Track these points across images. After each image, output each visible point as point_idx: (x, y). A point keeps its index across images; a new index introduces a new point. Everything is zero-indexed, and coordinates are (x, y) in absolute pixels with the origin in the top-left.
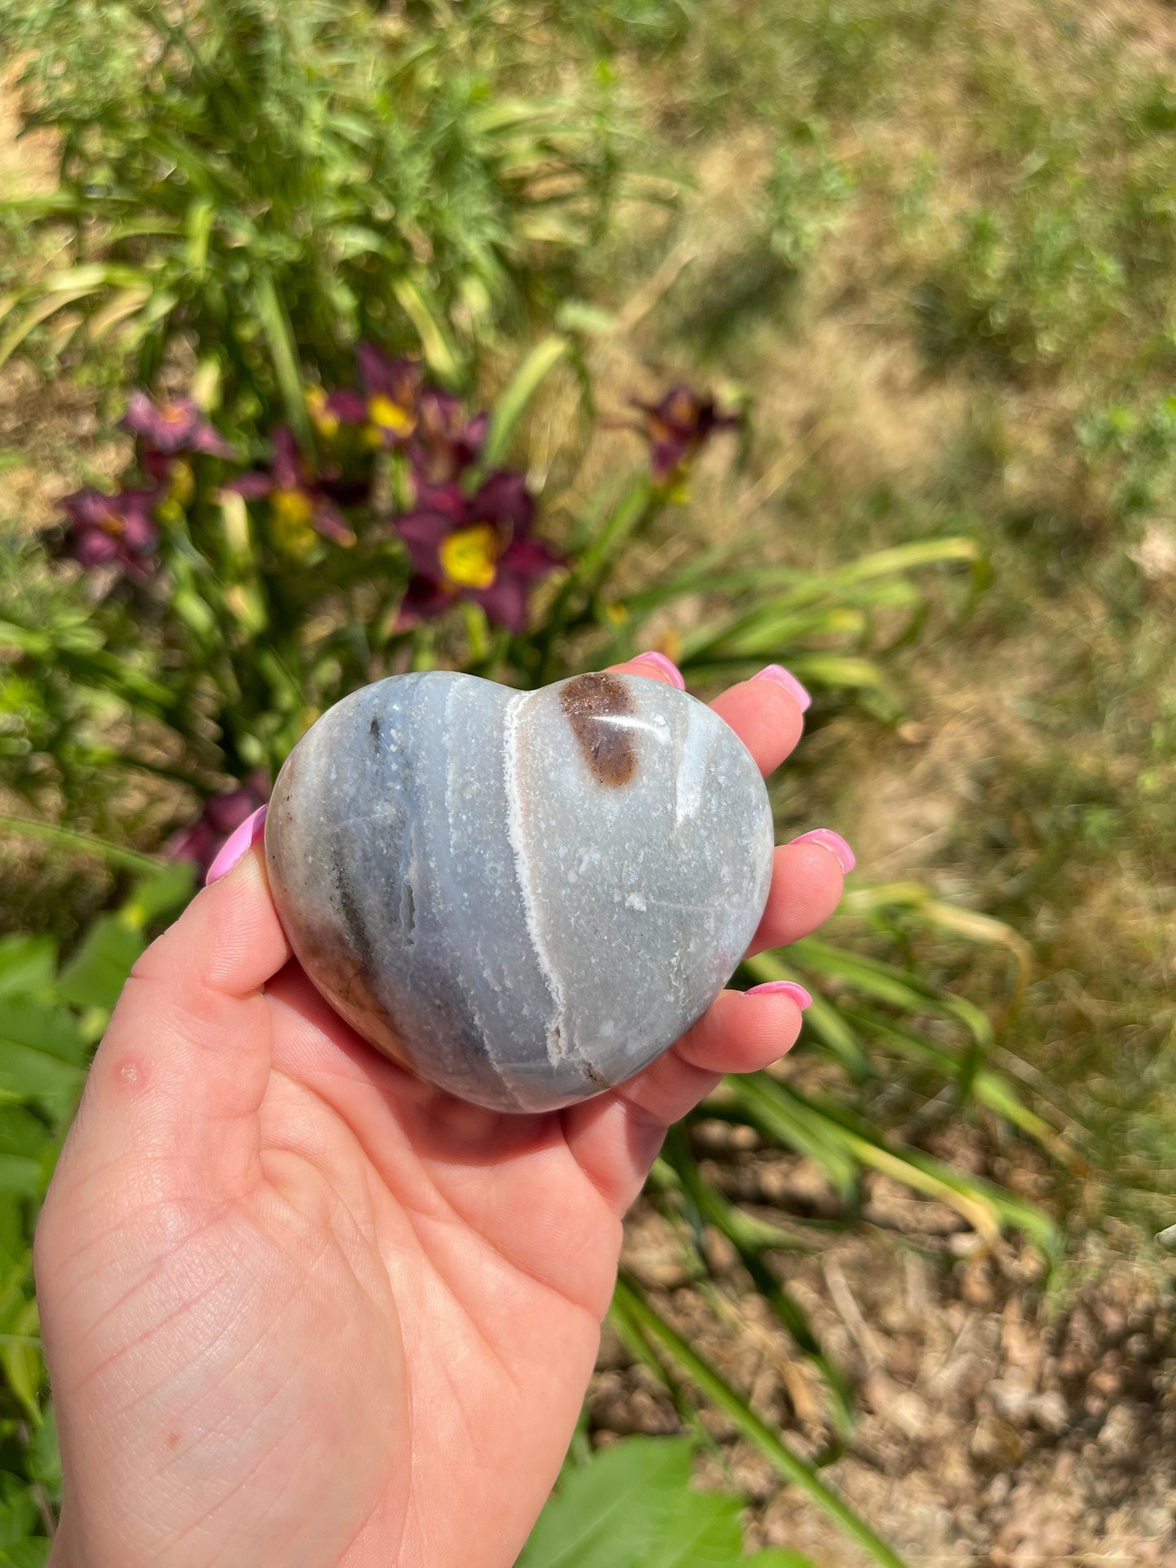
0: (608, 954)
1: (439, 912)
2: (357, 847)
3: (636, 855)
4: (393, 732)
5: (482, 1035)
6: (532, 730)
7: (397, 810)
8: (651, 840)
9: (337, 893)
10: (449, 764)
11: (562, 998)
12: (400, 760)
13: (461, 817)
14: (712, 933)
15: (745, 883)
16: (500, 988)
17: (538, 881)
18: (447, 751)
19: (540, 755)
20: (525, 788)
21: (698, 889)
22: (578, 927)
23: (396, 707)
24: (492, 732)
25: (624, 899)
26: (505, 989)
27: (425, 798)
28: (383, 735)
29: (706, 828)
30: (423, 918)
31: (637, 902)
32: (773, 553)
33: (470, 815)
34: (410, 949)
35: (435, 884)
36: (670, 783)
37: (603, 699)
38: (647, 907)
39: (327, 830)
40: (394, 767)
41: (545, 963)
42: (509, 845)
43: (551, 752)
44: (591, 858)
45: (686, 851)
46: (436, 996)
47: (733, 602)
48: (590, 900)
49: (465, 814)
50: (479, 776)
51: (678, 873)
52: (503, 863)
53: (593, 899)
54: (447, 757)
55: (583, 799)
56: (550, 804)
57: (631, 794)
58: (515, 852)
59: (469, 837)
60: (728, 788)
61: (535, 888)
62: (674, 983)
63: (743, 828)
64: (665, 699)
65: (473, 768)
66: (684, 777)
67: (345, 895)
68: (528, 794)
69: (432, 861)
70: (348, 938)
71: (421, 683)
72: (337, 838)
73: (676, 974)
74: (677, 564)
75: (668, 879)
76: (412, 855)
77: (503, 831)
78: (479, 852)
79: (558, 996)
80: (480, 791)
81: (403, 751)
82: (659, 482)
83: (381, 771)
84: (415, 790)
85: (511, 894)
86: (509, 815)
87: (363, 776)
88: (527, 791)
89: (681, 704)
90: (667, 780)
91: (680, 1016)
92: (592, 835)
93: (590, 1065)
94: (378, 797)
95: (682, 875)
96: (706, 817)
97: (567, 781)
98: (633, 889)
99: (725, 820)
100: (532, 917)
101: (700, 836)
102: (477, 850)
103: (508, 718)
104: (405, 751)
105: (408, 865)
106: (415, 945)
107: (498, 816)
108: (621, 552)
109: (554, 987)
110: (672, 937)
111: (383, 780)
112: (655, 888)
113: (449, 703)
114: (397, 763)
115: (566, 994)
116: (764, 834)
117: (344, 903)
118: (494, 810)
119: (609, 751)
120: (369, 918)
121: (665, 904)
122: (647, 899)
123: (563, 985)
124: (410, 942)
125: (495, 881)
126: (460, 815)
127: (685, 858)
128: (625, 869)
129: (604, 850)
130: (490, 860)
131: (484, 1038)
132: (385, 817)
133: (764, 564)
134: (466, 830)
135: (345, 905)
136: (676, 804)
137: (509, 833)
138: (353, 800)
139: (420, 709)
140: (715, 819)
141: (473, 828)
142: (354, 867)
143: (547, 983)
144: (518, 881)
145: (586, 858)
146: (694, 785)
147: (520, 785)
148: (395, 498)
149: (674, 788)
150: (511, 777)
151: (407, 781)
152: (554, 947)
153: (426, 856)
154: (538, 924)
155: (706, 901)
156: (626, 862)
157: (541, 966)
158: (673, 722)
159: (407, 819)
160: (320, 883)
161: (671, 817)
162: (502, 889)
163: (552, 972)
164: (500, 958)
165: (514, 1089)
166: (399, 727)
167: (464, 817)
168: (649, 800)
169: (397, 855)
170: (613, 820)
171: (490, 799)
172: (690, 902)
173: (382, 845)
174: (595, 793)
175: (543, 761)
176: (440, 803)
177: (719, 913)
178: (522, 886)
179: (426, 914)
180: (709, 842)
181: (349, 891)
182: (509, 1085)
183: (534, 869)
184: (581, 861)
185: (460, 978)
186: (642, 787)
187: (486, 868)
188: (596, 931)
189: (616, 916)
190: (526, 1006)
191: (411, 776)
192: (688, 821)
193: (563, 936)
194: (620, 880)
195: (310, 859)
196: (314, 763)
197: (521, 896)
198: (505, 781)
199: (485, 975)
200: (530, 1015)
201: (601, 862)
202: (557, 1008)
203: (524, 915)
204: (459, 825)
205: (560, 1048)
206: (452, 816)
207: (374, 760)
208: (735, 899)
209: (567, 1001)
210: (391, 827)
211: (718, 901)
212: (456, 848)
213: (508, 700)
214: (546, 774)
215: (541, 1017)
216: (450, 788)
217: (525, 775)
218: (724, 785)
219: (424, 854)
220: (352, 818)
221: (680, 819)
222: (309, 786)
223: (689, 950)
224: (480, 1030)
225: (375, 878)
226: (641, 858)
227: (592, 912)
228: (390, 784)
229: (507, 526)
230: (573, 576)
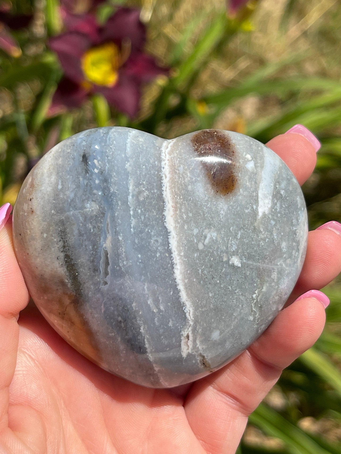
0: (219, 291)
1: (124, 265)
2: (75, 228)
3: (236, 234)
4: (96, 161)
5: (144, 339)
6: (178, 162)
7: (100, 207)
8: (244, 226)
9: (62, 255)
10: (130, 180)
11: (192, 316)
12: (101, 178)
13: (138, 211)
14: (275, 280)
15: (294, 252)
16: (157, 310)
17: (181, 248)
18: (129, 172)
19: (182, 175)
20: (175, 194)
21: (269, 254)
22: (203, 275)
23: (97, 147)
24: (155, 162)
25: (229, 260)
26: (160, 311)
27: (116, 200)
28: (90, 163)
29: (274, 220)
30: (113, 270)
31: (236, 261)
32: (310, 68)
33: (143, 210)
34: (104, 288)
35: (122, 249)
36: (255, 193)
37: (216, 145)
38: (241, 264)
39: (56, 218)
40: (97, 182)
41: (184, 296)
42: (165, 227)
43: (189, 174)
44: (211, 235)
45: (263, 233)
46: (119, 315)
48: (210, 260)
49: (139, 209)
50: (147, 187)
51: (259, 245)
52: (161, 237)
53: (212, 259)
54: (128, 176)
55: (207, 201)
56: (188, 204)
57: (234, 199)
58: (168, 231)
59: (142, 223)
60: (286, 197)
61: (180, 252)
62: (254, 309)
63: (294, 221)
64: (250, 145)
65: (144, 183)
66: (262, 190)
67: (67, 256)
68: (176, 198)
69: (120, 236)
70: (67, 281)
71: (110, 133)
72: (62, 223)
73: (255, 304)
74: (245, 74)
75: (253, 248)
76: (109, 233)
77: (162, 218)
78: (148, 231)
79: (189, 315)
80: (148, 196)
81: (102, 172)
82: (233, 17)
83: (89, 184)
84: (110, 195)
85: (166, 256)
86: (165, 210)
87: (78, 187)
88: (176, 196)
89: (260, 148)
90: (253, 192)
91: (255, 329)
92: (212, 222)
93: (204, 357)
94: (88, 199)
95: (261, 246)
96: (274, 214)
97: (198, 191)
98: (235, 253)
99: (284, 216)
100: (178, 269)
101: (271, 224)
102: (147, 230)
103: (163, 154)
104: (104, 172)
105: (106, 238)
106: (107, 286)
107: (159, 210)
109: (188, 310)
110: (254, 282)
111: (91, 189)
112: (246, 254)
113: (128, 145)
114: (99, 179)
115: (194, 314)
116: (304, 225)
117: (66, 261)
118: (157, 207)
119: (221, 174)
120: (81, 270)
121: (251, 263)
122: (241, 260)
123: (193, 309)
124: (106, 283)
125: (157, 248)
126: (137, 209)
127: (262, 237)
128: (230, 242)
129: (218, 231)
130: (154, 235)
131: (146, 340)
132: (92, 210)
133: (305, 76)
134: (141, 218)
135: (66, 262)
136: (258, 205)
137: (165, 221)
138: (72, 200)
139: (111, 148)
140: (279, 215)
141: (145, 218)
142: (72, 239)
143: (184, 308)
144: (170, 248)
145: (209, 236)
146: (268, 195)
147: (172, 192)
148: (48, 26)
149: (257, 196)
150: (166, 188)
151: (105, 189)
152: (189, 287)
153: (116, 233)
154: (181, 273)
155: (273, 262)
156: (230, 238)
157: (181, 298)
158: (256, 158)
159: (106, 211)
160: (51, 249)
161: (255, 213)
162: (161, 253)
163: (187, 301)
164: (158, 293)
165: (159, 371)
166: (99, 158)
167: (139, 211)
168: (244, 203)
169: (99, 233)
170: (224, 214)
171: (154, 201)
172: (265, 262)
173: (90, 227)
174: (214, 198)
175: (184, 179)
176: (125, 202)
177: (280, 269)
178: (172, 251)
179: (115, 267)
180: (275, 228)
181: (69, 253)
182: (157, 369)
183: (179, 241)
184: (205, 237)
185: (134, 304)
186: (239, 196)
187: (152, 241)
188: (213, 278)
189: (224, 269)
190: (171, 321)
191: (108, 187)
192: (264, 215)
193: (195, 280)
194: (227, 248)
195: (45, 235)
196: (47, 179)
197: (172, 257)
198: (163, 191)
199: (149, 303)
200: (173, 326)
201: (217, 238)
202: (188, 322)
203: (173, 268)
204: (136, 215)
205: (188, 346)
206: (132, 210)
207: (84, 178)
208: (288, 261)
209: (194, 318)
210: (96, 216)
211: (280, 262)
212: (134, 228)
213: (162, 144)
214: (186, 186)
215: (179, 327)
216: (131, 194)
217: (174, 187)
218: (283, 196)
219: (116, 232)
220: (72, 211)
221: (260, 214)
222: (45, 192)
223: (263, 290)
224: (143, 335)
225: (86, 246)
226: (239, 236)
227: (211, 266)
228: (95, 191)
229: (127, 45)
230: (171, 81)
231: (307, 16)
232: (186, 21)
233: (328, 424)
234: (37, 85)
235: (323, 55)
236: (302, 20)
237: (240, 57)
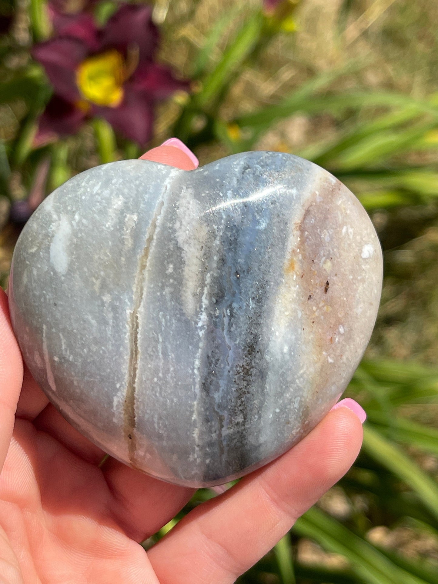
32: (373, 78)
47: (337, 124)
74: (290, 87)
82: (270, 13)
108: (235, 76)
133: (366, 89)
148: (33, 30)
229: (135, 53)
230: (193, 97)
231: (366, 12)
232: (212, 20)
233: (405, 534)
234: (21, 107)
235: (388, 60)
236: (361, 17)
237: (282, 66)
